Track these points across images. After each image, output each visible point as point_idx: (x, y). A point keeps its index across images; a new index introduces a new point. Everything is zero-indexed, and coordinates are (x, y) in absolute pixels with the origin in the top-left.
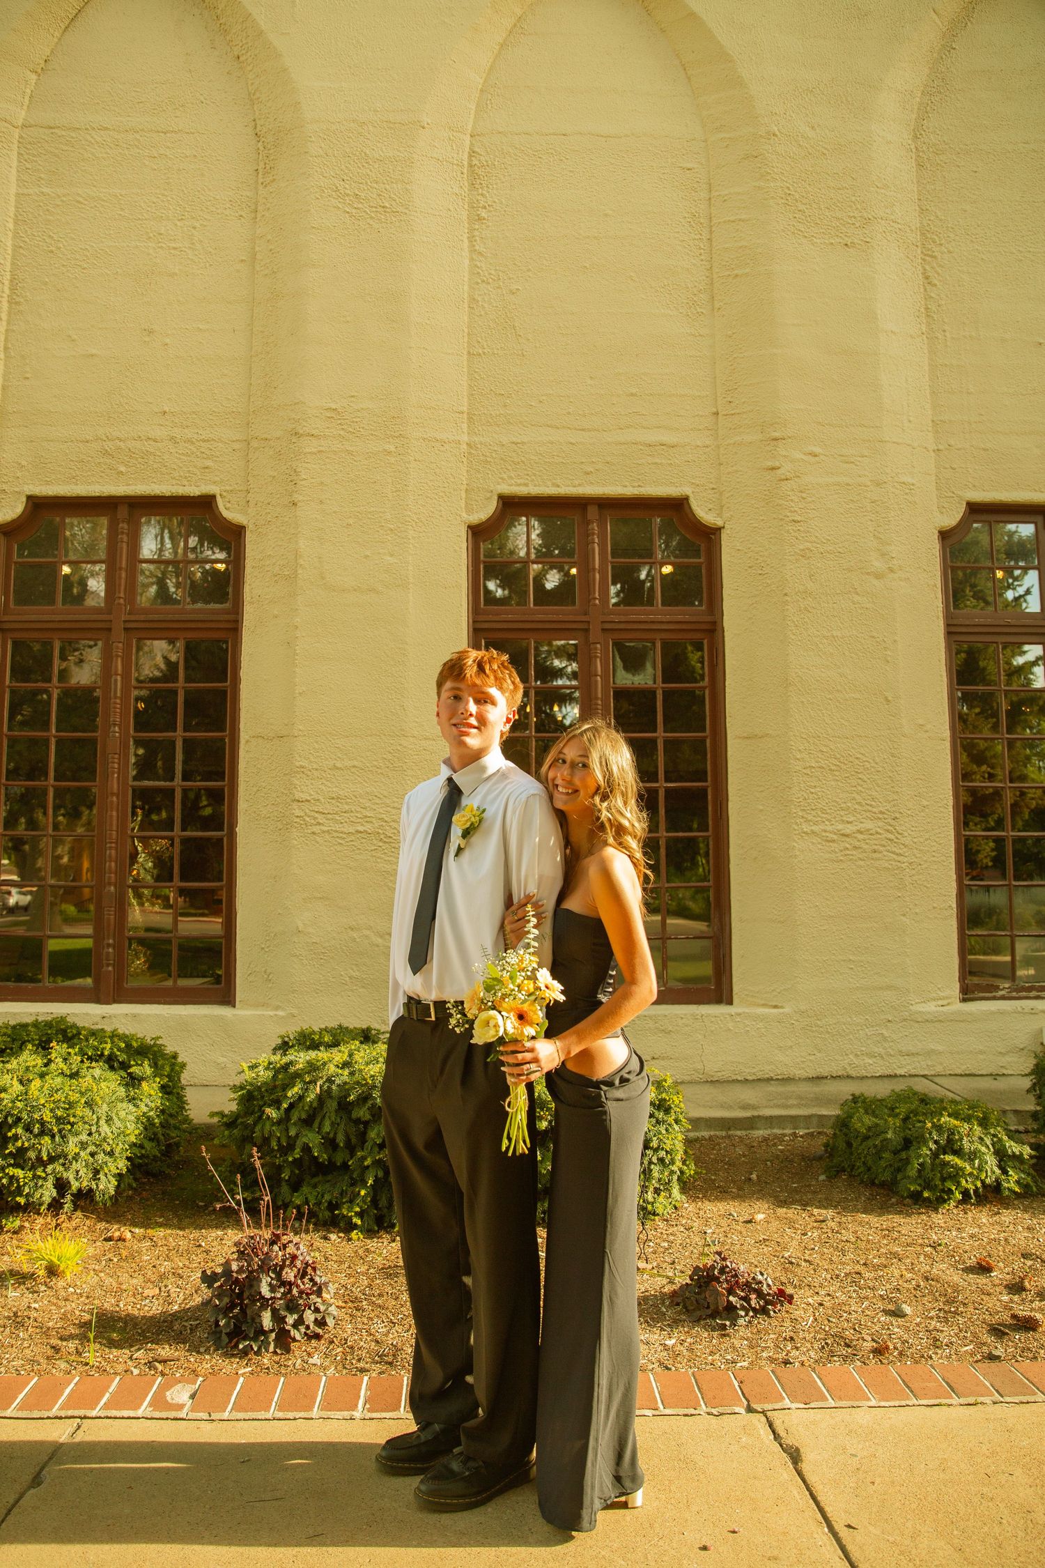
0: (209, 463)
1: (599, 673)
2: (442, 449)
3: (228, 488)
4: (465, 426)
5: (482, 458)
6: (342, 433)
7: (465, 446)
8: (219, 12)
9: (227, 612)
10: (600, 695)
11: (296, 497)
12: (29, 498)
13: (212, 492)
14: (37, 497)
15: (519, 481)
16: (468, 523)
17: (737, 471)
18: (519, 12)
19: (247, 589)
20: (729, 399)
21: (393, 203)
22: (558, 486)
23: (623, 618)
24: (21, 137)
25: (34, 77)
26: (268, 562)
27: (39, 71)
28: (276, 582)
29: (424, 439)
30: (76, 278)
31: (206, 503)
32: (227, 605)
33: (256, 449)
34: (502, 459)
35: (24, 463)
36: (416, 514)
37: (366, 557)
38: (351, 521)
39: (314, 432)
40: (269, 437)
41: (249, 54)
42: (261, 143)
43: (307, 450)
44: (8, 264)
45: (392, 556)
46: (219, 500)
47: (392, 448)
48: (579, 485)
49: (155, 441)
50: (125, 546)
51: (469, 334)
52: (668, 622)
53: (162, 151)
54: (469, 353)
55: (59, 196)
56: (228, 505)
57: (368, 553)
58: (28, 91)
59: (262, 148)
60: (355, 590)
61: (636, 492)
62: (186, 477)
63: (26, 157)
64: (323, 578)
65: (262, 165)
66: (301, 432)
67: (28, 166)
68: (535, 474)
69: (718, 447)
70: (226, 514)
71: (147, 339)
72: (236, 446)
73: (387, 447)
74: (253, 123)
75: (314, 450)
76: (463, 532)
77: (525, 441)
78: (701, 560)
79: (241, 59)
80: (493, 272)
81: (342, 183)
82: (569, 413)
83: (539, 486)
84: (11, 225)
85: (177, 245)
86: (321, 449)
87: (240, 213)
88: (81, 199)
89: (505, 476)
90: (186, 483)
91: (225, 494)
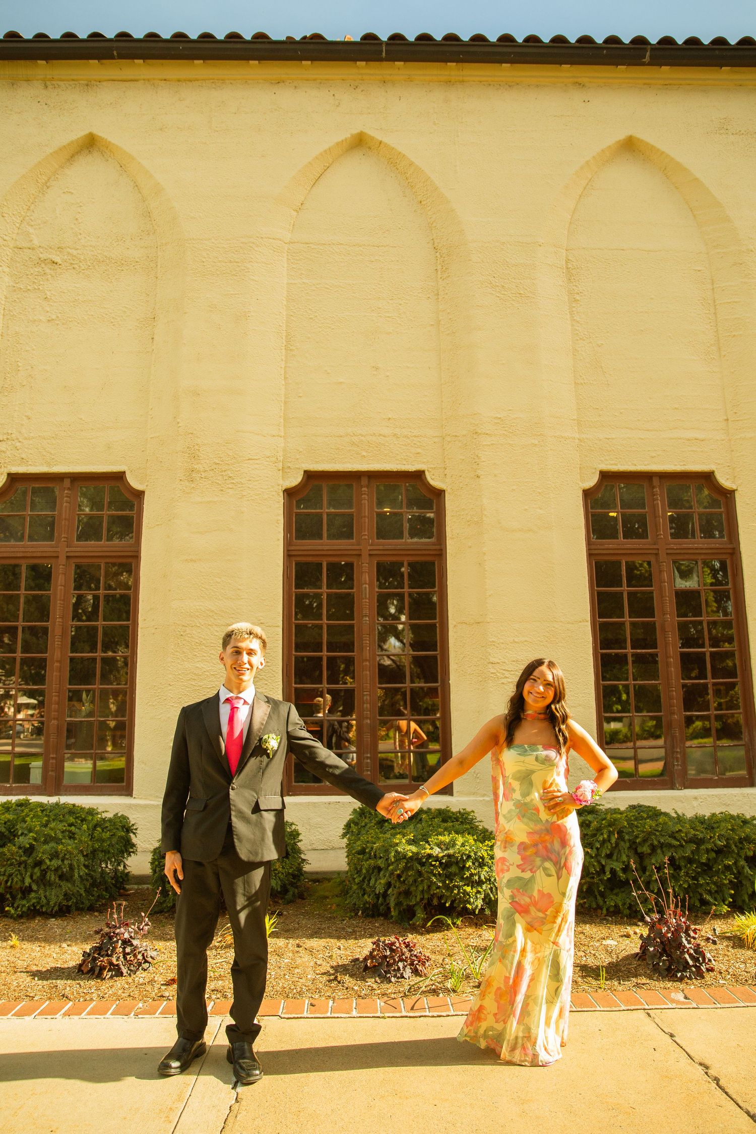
0: (419, 450)
1: (666, 580)
2: (565, 442)
3: (432, 466)
4: (576, 428)
5: (588, 448)
6: (505, 432)
7: (577, 441)
8: (408, 175)
9: (434, 544)
10: (667, 595)
11: (479, 472)
12: (305, 472)
13: (423, 469)
14: (310, 472)
15: (611, 462)
16: (583, 488)
17: (743, 455)
18: (590, 177)
19: (448, 529)
20: (735, 411)
21: (526, 291)
22: (636, 465)
23: (679, 547)
24: (289, 249)
25: (295, 213)
26: (463, 513)
27: (298, 210)
28: (469, 525)
29: (555, 437)
30: (328, 335)
31: (419, 475)
32: (433, 539)
33: (449, 442)
34: (600, 448)
35: (301, 450)
36: (553, 483)
37: (526, 510)
38: (514, 487)
39: (488, 432)
40: (458, 435)
41: (428, 200)
42: (438, 253)
43: (484, 443)
44: (285, 326)
45: (541, 509)
46: (427, 473)
47: (536, 442)
48: (648, 464)
49: (384, 436)
50: (366, 502)
51: (574, 371)
52: (706, 549)
53: (377, 258)
54: (575, 383)
55: (314, 285)
56: (433, 477)
57: (526, 507)
58: (292, 222)
59: (439, 256)
60: (520, 531)
61: (683, 469)
62: (405, 459)
63: (292, 261)
64: (500, 523)
65: (439, 267)
66: (480, 432)
67: (294, 266)
68: (621, 458)
69: (730, 440)
70: (432, 483)
71: (375, 373)
72: (436, 440)
73: (533, 441)
74: (432, 241)
75: (489, 443)
76: (580, 494)
77: (614, 437)
78: (722, 510)
79: (422, 203)
80: (586, 333)
81: (493, 279)
82: (639, 420)
83: (624, 465)
84: (285, 303)
85: (390, 315)
86: (494, 442)
87: (428, 296)
88: (328, 286)
89: (602, 459)
90: (405, 463)
91: (430, 470)
